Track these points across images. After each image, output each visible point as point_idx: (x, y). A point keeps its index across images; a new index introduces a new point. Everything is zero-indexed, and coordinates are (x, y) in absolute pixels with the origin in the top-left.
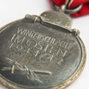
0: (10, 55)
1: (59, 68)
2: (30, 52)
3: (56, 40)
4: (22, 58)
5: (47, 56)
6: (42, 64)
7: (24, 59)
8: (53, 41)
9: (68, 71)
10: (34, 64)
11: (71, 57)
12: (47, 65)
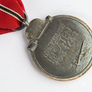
0: (66, 65)
1: (81, 35)
2: (64, 51)
3: (56, 33)
4: (69, 57)
5: (70, 41)
6: (76, 45)
7: (70, 56)
8: (57, 35)
9: (83, 29)
10: (75, 51)
11: (72, 26)
12: (77, 42)
